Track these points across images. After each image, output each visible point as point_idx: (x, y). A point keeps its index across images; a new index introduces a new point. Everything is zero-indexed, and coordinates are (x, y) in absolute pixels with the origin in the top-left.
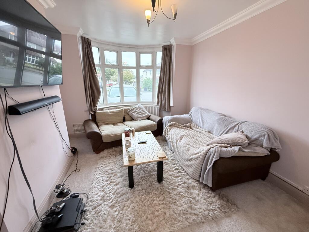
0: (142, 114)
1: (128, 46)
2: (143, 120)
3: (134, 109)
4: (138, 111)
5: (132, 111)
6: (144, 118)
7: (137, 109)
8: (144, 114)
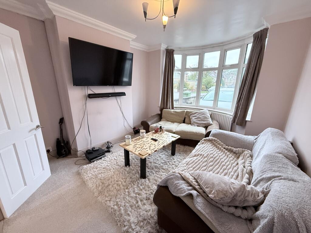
0: (202, 120)
1: (212, 46)
2: (198, 126)
3: (195, 113)
4: (199, 116)
5: (193, 114)
6: (202, 125)
7: (198, 114)
8: (204, 121)
